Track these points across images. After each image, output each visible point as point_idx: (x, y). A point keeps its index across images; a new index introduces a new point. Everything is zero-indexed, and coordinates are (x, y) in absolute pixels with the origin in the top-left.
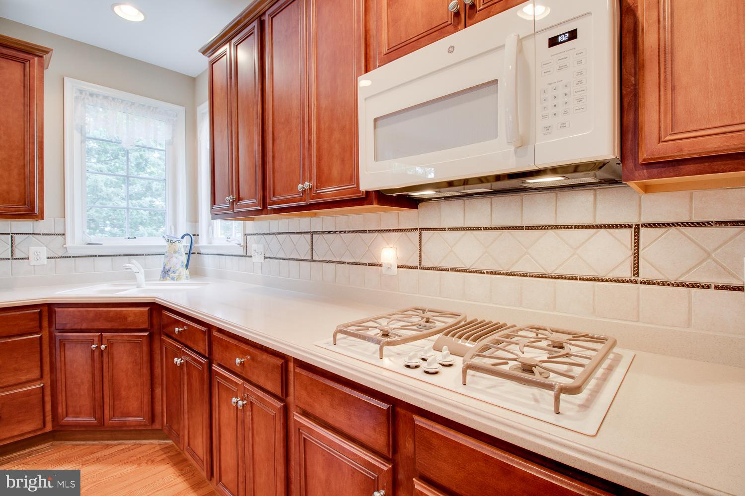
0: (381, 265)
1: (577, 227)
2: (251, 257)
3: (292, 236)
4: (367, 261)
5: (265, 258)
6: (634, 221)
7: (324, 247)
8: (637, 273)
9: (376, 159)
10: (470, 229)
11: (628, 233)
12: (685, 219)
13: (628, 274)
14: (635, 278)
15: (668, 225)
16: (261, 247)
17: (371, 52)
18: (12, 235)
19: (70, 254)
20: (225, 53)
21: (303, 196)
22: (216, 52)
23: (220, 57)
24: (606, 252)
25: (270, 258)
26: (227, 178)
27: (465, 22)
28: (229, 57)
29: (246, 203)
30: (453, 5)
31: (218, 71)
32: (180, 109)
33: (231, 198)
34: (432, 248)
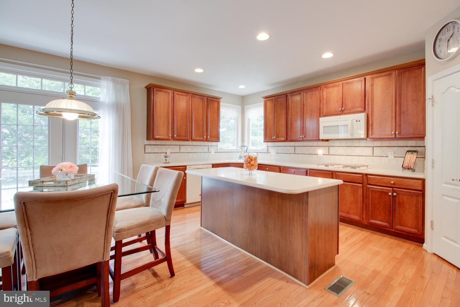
0: (318, 154)
1: (363, 147)
2: (270, 153)
3: (287, 147)
4: (314, 154)
5: (276, 153)
6: (373, 146)
7: (298, 150)
9: (324, 134)
10: (341, 146)
11: (371, 148)
12: (380, 146)
13: (371, 155)
14: (373, 155)
15: (378, 146)
16: (275, 150)
17: (321, 111)
18: (208, 146)
19: (218, 151)
20: (272, 100)
21: (302, 138)
22: (268, 98)
23: (270, 100)
24: (368, 151)
25: (278, 153)
26: (272, 132)
27: (342, 112)
28: (274, 101)
29: (280, 139)
30: (340, 109)
31: (269, 104)
32: (240, 107)
33: (275, 137)
34: (333, 151)
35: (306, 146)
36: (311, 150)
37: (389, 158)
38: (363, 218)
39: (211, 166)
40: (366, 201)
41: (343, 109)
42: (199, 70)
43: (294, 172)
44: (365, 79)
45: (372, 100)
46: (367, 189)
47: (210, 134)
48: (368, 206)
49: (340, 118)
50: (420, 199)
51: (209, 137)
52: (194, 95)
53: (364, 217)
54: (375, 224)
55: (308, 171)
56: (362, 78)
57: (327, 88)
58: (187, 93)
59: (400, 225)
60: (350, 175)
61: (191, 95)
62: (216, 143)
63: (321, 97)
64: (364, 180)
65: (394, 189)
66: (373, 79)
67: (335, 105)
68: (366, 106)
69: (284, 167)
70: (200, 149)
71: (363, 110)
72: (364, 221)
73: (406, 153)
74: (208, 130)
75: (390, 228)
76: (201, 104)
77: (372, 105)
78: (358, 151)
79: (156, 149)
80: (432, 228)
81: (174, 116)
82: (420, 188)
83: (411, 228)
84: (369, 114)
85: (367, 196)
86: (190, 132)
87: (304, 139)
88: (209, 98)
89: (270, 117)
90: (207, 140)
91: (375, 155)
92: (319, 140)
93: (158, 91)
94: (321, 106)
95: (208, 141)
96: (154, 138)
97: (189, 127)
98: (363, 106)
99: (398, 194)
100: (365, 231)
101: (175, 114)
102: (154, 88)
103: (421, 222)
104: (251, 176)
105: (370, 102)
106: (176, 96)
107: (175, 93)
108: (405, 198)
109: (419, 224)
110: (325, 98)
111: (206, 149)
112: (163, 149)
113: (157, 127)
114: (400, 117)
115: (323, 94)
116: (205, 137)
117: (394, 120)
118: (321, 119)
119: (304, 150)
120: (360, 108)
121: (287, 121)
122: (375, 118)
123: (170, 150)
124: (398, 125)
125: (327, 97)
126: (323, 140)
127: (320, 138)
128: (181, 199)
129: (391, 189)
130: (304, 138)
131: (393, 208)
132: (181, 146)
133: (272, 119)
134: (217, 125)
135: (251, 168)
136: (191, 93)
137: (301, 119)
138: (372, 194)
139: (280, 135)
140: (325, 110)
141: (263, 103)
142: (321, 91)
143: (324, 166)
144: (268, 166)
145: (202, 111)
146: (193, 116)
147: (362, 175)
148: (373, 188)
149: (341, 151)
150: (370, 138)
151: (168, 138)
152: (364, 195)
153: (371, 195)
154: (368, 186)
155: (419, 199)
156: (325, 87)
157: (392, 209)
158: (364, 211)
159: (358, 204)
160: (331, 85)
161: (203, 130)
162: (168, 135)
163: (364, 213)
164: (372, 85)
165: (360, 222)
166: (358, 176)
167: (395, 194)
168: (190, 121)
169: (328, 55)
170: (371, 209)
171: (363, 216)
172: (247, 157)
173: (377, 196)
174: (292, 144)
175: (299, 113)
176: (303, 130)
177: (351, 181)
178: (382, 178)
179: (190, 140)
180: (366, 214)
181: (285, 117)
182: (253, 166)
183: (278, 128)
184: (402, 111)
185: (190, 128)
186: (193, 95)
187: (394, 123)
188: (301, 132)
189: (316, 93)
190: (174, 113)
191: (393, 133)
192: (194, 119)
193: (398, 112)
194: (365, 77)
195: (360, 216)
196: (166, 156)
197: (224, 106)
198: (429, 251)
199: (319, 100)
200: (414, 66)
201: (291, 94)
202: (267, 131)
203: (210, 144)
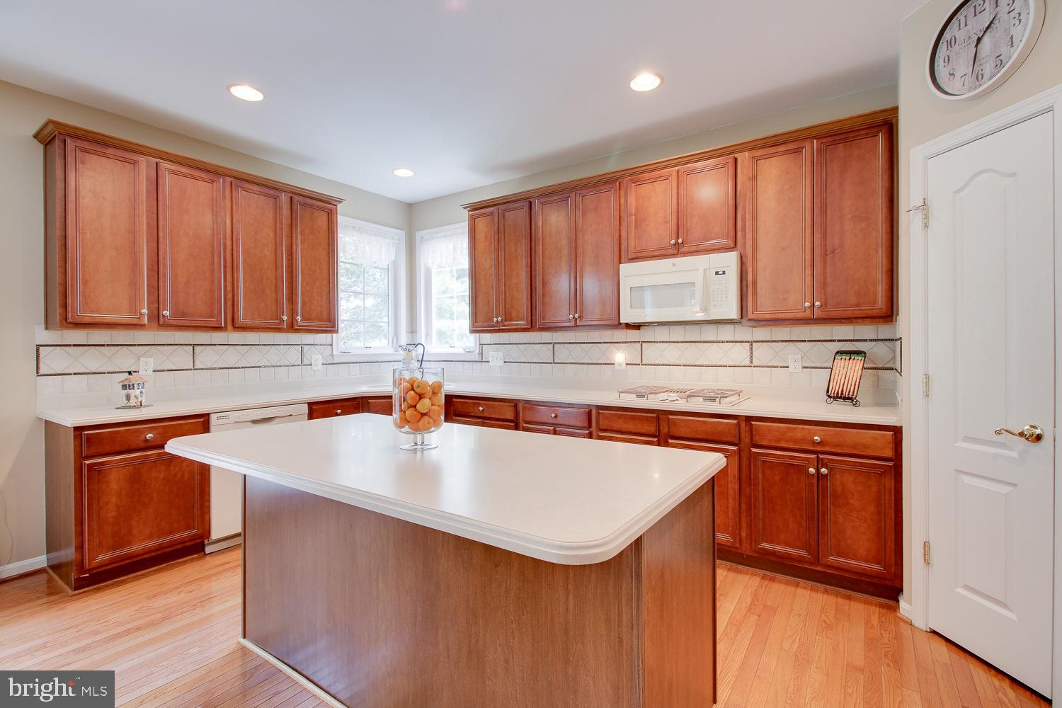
0: (614, 364)
1: (727, 342)
2: (488, 362)
3: (534, 345)
4: (603, 362)
5: (505, 362)
6: (750, 339)
7: (563, 353)
8: (752, 363)
9: (631, 307)
10: (673, 342)
11: (748, 344)
12: (769, 339)
13: (748, 363)
14: (751, 365)
15: (763, 342)
16: (501, 354)
17: (623, 248)
18: (302, 345)
19: (336, 360)
20: (491, 214)
21: (573, 321)
22: (478, 209)
23: (485, 215)
24: (739, 354)
25: (510, 362)
26: (491, 305)
27: (678, 250)
28: (496, 218)
29: (513, 323)
30: (673, 242)
31: (482, 225)
32: (401, 234)
33: (500, 319)
34: (651, 353)
35: (584, 343)
36: (595, 353)
37: (790, 370)
38: (740, 540)
39: (305, 408)
40: (748, 490)
41: (680, 241)
42: (246, 93)
43: (556, 417)
44: (736, 159)
45: (754, 218)
46: (750, 460)
47: (302, 308)
48: (755, 507)
49: (674, 265)
50: (889, 483)
51: (299, 318)
52: (241, 180)
53: (744, 534)
54: (773, 553)
55: (594, 412)
56: (730, 159)
57: (637, 182)
58: (214, 172)
59: (838, 555)
60: (704, 422)
61: (229, 180)
62: (329, 335)
63: (623, 208)
64: (743, 435)
65: (821, 456)
66: (755, 159)
67: (658, 231)
68: (739, 234)
69: (528, 402)
70: (272, 356)
71: (731, 244)
72: (744, 545)
73: (835, 358)
74: (297, 295)
75: (811, 563)
76: (269, 214)
77: (755, 230)
78: (714, 353)
79: (91, 360)
80: (927, 561)
81: (161, 246)
82: (889, 453)
83: (866, 561)
84: (746, 256)
85: (752, 478)
86: (229, 303)
87: (579, 323)
88: (296, 198)
89: (487, 263)
90: (292, 328)
91: (755, 363)
92: (618, 325)
93: (85, 151)
94: (624, 234)
95: (298, 331)
96: (70, 320)
97: (225, 287)
98: (732, 233)
99: (830, 470)
100: (747, 574)
101: (164, 238)
102: (69, 141)
103: (891, 544)
104: (419, 454)
105: (748, 224)
106: (168, 180)
107: (164, 165)
108: (849, 480)
109: (888, 549)
110: (633, 211)
111: (293, 355)
112: (124, 360)
113: (85, 283)
114: (824, 262)
115: (626, 201)
116: (285, 318)
117: (808, 272)
118: (625, 268)
119: (578, 353)
120: (722, 238)
121: (533, 273)
122: (760, 265)
123: (151, 360)
124: (820, 284)
125: (637, 209)
126: (628, 326)
127: (621, 322)
128: (188, 528)
129: (813, 456)
130: (578, 321)
131: (820, 509)
132: (197, 348)
133: (491, 267)
134: (325, 282)
135: (421, 423)
136: (230, 176)
137: (570, 267)
138: (763, 472)
139: (514, 314)
140: (632, 243)
141: (464, 226)
142: (622, 192)
143: (634, 396)
144: (482, 402)
145: (272, 236)
146: (237, 251)
147: (736, 421)
148: (767, 455)
149: (671, 353)
150: (750, 320)
151: (135, 321)
152: (744, 476)
153: (760, 475)
154: (754, 450)
155: (885, 484)
156: (633, 181)
157: (816, 511)
158: (744, 519)
159: (728, 500)
160: (647, 175)
161: (279, 296)
162: (134, 309)
163: (744, 525)
164: (754, 178)
165: (733, 550)
166: (728, 424)
167: (824, 470)
168: (229, 264)
169: (645, 82)
170: (761, 513)
171: (740, 535)
172: (406, 385)
173: (777, 478)
174: (546, 336)
175: (565, 251)
176: (577, 300)
177: (709, 437)
178: (789, 428)
179: (230, 327)
180: (749, 526)
181: (527, 263)
182: (426, 419)
183: (507, 293)
184: (829, 249)
185: (229, 288)
186: (239, 182)
187: (809, 279)
188: (570, 304)
189: (609, 199)
190: (161, 234)
191: (807, 304)
192: (244, 261)
193: (817, 251)
194: (736, 155)
195: (733, 535)
196: (126, 383)
197: (354, 227)
198: (920, 623)
199: (618, 218)
200: (858, 130)
201: (542, 200)
202: (479, 300)
203: (308, 338)
